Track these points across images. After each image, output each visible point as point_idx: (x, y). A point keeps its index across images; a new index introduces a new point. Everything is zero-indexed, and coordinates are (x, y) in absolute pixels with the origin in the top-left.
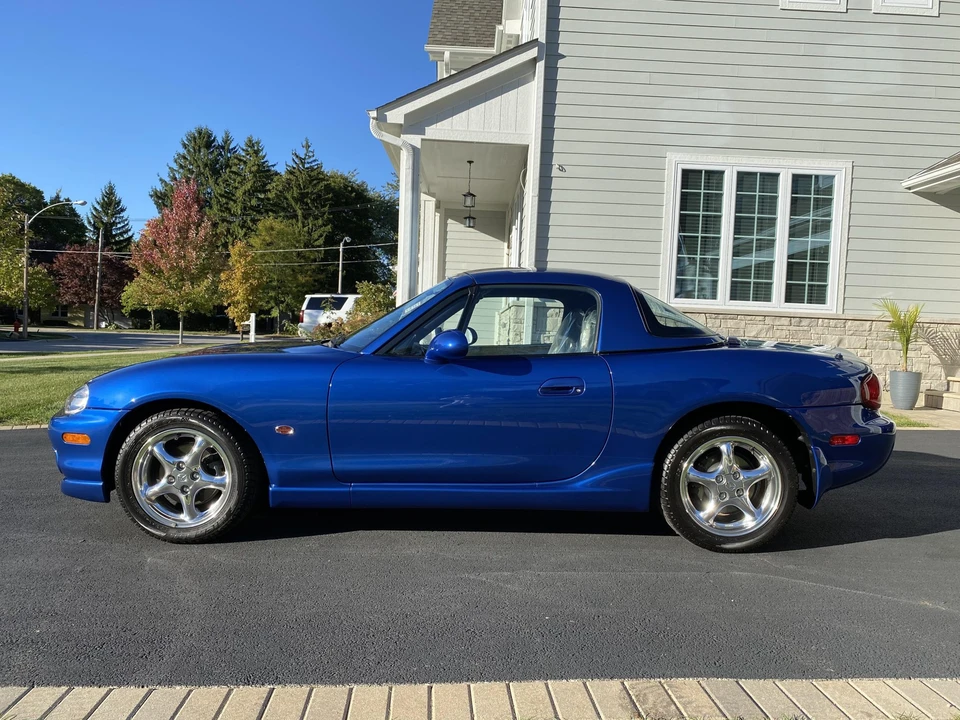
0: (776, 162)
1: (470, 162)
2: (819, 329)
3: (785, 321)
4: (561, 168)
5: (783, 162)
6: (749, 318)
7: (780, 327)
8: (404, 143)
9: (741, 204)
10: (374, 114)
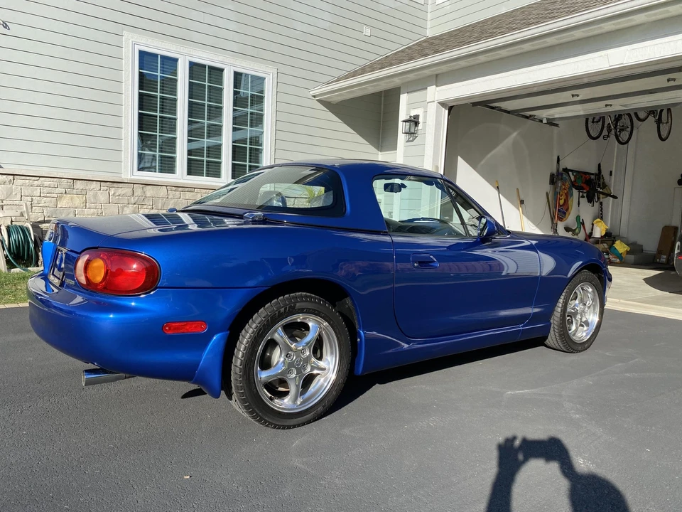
0: (220, 58)
4: (6, 27)
5: (227, 60)
6: (204, 191)
9: (194, 90)
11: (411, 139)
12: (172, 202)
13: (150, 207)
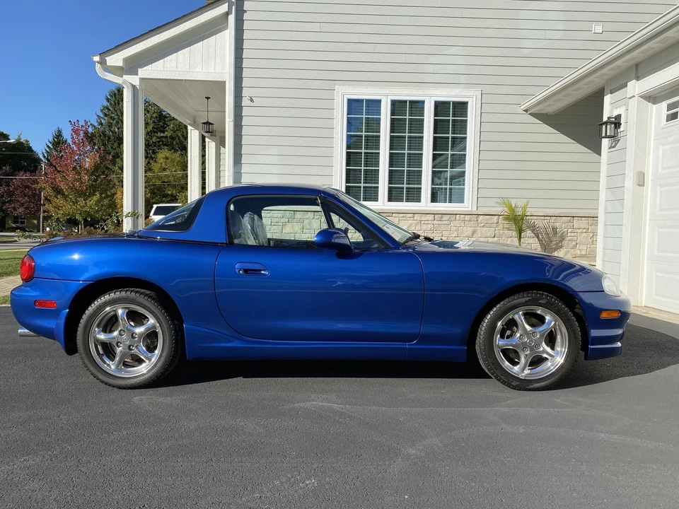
0: (421, 92)
1: (208, 98)
2: (457, 223)
3: (430, 217)
5: (427, 92)
6: (401, 215)
7: (426, 222)
8: (125, 82)
9: (395, 126)
10: (97, 59)
11: (614, 144)
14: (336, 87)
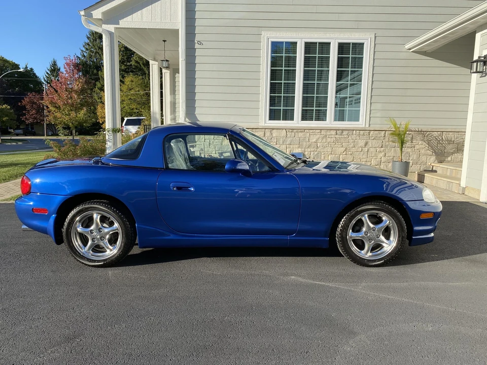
0: (328, 35)
1: (165, 41)
2: (354, 136)
3: (333, 132)
4: (200, 43)
5: (332, 36)
6: (312, 131)
7: (330, 136)
8: (103, 30)
9: (308, 62)
10: (82, 13)
12: (289, 139)
13: (275, 143)
14: (263, 33)
